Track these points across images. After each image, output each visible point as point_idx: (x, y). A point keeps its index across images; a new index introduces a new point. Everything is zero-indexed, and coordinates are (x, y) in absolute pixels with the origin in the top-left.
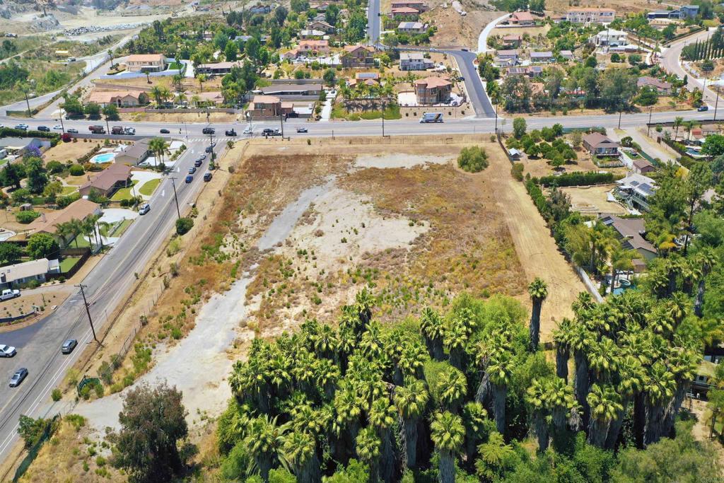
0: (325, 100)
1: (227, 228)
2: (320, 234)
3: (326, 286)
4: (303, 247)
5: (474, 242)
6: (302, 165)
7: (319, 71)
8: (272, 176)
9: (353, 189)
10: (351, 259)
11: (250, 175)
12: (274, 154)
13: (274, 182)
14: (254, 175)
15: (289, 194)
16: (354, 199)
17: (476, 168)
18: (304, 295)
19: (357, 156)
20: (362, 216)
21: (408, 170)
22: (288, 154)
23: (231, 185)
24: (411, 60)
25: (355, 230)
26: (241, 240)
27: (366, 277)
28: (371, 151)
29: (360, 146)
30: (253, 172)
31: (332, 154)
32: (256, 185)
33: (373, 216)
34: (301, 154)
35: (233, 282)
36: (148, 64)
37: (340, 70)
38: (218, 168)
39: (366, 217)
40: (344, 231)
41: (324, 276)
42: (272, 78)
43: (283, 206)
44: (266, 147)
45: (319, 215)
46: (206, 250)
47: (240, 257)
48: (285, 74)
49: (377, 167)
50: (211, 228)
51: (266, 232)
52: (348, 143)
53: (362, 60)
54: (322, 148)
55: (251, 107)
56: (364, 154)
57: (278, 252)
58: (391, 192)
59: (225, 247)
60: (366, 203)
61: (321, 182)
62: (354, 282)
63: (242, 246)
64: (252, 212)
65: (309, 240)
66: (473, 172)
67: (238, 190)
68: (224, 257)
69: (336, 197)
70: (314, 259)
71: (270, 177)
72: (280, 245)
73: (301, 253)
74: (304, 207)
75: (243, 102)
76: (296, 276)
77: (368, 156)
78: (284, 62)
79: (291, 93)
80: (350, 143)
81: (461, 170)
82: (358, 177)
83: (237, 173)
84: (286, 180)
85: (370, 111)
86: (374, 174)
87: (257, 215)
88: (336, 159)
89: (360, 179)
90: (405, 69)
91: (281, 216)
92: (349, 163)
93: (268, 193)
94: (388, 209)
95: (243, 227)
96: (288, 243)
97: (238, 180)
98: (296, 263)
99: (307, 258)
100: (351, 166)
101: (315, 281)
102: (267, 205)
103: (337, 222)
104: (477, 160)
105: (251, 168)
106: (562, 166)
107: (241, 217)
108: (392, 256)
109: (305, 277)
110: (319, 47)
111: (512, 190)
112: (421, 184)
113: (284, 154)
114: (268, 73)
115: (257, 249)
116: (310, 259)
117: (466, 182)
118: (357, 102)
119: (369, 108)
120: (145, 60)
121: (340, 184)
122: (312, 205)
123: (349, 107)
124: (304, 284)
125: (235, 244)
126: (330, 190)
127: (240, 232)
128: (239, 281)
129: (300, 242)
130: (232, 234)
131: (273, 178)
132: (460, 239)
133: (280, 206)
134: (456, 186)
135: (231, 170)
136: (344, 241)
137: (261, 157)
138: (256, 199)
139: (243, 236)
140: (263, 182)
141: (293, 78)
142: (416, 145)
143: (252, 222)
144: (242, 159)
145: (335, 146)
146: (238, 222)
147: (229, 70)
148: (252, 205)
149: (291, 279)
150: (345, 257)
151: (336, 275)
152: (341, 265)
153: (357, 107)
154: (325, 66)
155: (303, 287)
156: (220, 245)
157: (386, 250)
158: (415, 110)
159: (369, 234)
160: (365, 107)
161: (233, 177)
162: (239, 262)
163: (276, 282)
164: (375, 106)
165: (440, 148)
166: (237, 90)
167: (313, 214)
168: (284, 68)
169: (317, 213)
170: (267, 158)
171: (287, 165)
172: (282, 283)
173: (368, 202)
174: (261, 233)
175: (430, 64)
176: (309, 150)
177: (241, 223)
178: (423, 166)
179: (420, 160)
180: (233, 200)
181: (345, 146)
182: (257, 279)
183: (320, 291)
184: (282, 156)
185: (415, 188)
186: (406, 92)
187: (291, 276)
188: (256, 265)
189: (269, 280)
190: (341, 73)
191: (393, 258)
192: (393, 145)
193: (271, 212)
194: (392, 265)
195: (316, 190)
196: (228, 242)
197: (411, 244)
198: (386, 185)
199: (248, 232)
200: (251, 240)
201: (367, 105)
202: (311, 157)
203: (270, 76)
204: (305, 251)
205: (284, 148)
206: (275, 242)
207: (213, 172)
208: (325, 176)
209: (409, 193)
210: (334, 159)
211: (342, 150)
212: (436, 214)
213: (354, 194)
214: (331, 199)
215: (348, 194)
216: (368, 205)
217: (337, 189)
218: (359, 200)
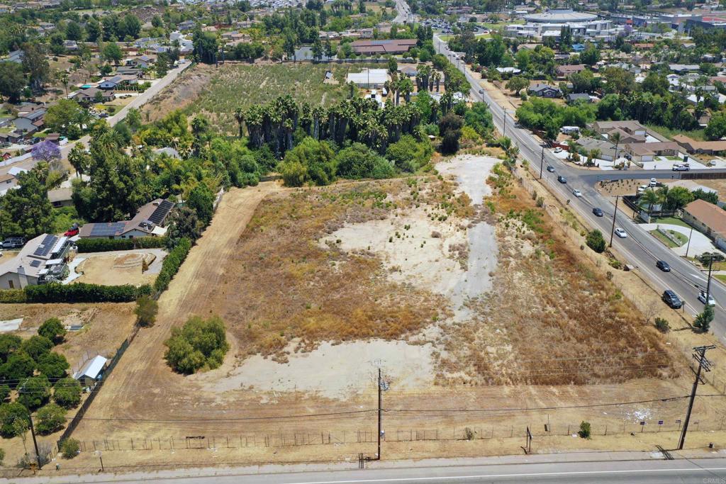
10: (397, 216)
16: (411, 276)
20: (395, 253)
25: (399, 237)
33: (381, 253)
39: (391, 252)
45: (448, 256)
57: (466, 221)
60: (394, 270)
69: (437, 279)
72: (470, 227)
74: (472, 263)
98: (444, 214)
99: (437, 216)
103: (425, 243)
116: (433, 216)
122: (464, 268)
136: (408, 228)
167: (456, 257)
169: (451, 256)
174: (501, 238)
188: (477, 211)
206: (477, 230)
213: (414, 285)
214: (443, 276)
215: (422, 284)
216: (390, 266)
217: (442, 293)
218: (403, 274)
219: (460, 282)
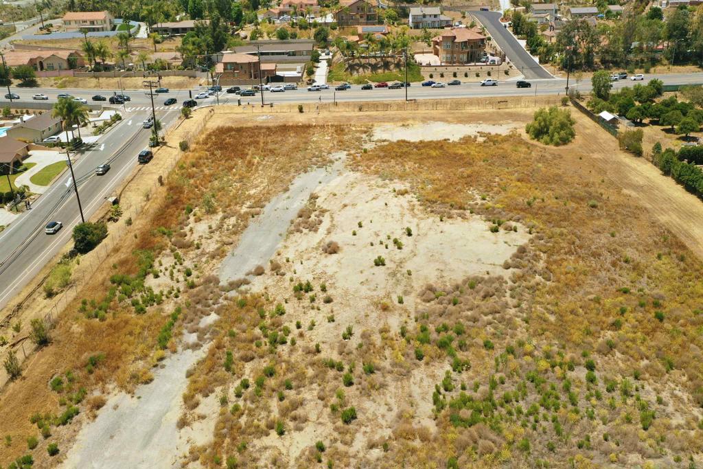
0: (319, 62)
1: (166, 240)
2: (332, 249)
3: (359, 369)
4: (305, 277)
5: (626, 261)
6: (292, 139)
7: (307, 30)
8: (247, 154)
9: (377, 172)
10: (401, 302)
11: (213, 154)
12: (250, 125)
13: (250, 164)
14: (218, 153)
15: (273, 181)
16: (382, 186)
17: (561, 139)
18: (315, 393)
19: (372, 125)
20: (402, 215)
21: (454, 144)
22: (271, 125)
23: (182, 168)
24: (424, 16)
25: (396, 242)
26: (188, 264)
27: (443, 345)
28: (392, 120)
29: (374, 113)
30: (217, 149)
31: (336, 124)
32: (220, 168)
33: (422, 216)
34: (291, 124)
35: (161, 359)
36: (88, 23)
37: (334, 29)
38: (165, 144)
39: (408, 217)
40: (376, 242)
41: (354, 342)
42: (248, 39)
43: (265, 201)
44: (239, 116)
45: (327, 214)
46: (119, 284)
47: (183, 298)
48: (265, 34)
49: (407, 139)
50: (137, 241)
51: (236, 247)
52: (357, 109)
53: (361, 17)
54: (321, 116)
55: (219, 68)
56: (382, 124)
57: (257, 286)
58: (438, 175)
59: (157, 276)
60: (403, 193)
61: (325, 163)
62: (420, 357)
63: (189, 274)
64: (211, 211)
65: (314, 261)
66: (557, 144)
67: (190, 176)
68: (153, 299)
69: (352, 185)
70: (328, 301)
71: (243, 156)
72: (259, 272)
73: (302, 289)
74: (300, 202)
75: (209, 64)
76: (293, 343)
77: (389, 125)
78: (264, 21)
79: (273, 54)
80: (360, 110)
81: (535, 142)
82: (382, 154)
83: (193, 151)
84: (269, 160)
85: (380, 71)
86: (405, 149)
87: (220, 215)
88: (342, 130)
89: (385, 156)
90: (417, 27)
91: (261, 216)
92: (364, 136)
93: (241, 180)
94: (443, 203)
95: (194, 238)
96: (276, 268)
97: (194, 160)
98: (291, 311)
99: (313, 300)
100: (367, 138)
101: (336, 357)
102: (238, 199)
103: (360, 225)
104: (562, 126)
105: (215, 144)
106: (692, 134)
107: (192, 218)
108: (482, 294)
109: (312, 345)
110: (306, 5)
111: (634, 169)
112: (482, 163)
113: (265, 125)
114: (243, 34)
115: (217, 281)
116: (319, 302)
117: (554, 158)
118: (363, 61)
119: (379, 68)
120: (85, 18)
121: (354, 166)
122: (314, 198)
123: (352, 68)
124: (313, 364)
125: (175, 271)
126: (340, 174)
127: (187, 246)
128: (175, 357)
129: (298, 267)
130: (172, 251)
131: (248, 157)
132: (596, 255)
133: (260, 200)
134: (540, 165)
135: (184, 147)
136: (379, 262)
137: (230, 129)
138: (219, 190)
139: (192, 254)
140: (233, 163)
141: (274, 39)
142: (455, 110)
143: (210, 227)
144: (201, 132)
145: (338, 114)
146: (187, 229)
147: (192, 29)
148: (213, 200)
149: (283, 350)
150: (388, 295)
151: (377, 339)
152: (383, 314)
153: (364, 66)
154: (315, 25)
155: (310, 372)
156: (146, 274)
157: (465, 282)
158: (440, 70)
159: (422, 247)
160: (374, 67)
161: (186, 157)
162: (178, 311)
163: (252, 359)
164: (386, 65)
165: (491, 115)
166: (199, 46)
167: (317, 213)
168: (262, 28)
169: (323, 212)
170: (239, 130)
171: (269, 139)
172: (265, 364)
173: (406, 192)
174: (226, 247)
175: (447, 21)
176: (301, 119)
177: (191, 230)
178: (476, 137)
179: (470, 130)
180: (182, 192)
181: (352, 114)
182: (212, 354)
183: (349, 383)
184: (261, 128)
185: (476, 169)
186: (423, 53)
187: (284, 342)
188: (213, 317)
189: (236, 355)
190: (336, 32)
191: (484, 297)
192: (422, 111)
193: (244, 210)
194: (486, 315)
195: (317, 174)
196: (162, 268)
197: (507, 266)
198: (428, 165)
199: (202, 247)
200: (207, 262)
201: (376, 64)
202: (306, 128)
203: (246, 37)
204: (308, 284)
205: (264, 118)
206: (252, 265)
207: (154, 150)
208: (329, 153)
209: (469, 176)
210: (340, 130)
211: (349, 119)
212: (528, 210)
213: (380, 179)
214: (344, 188)
215: (370, 180)
216: (408, 197)
217: (352, 173)
218: (391, 189)
219: (329, 182)
